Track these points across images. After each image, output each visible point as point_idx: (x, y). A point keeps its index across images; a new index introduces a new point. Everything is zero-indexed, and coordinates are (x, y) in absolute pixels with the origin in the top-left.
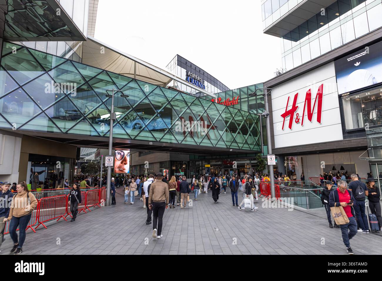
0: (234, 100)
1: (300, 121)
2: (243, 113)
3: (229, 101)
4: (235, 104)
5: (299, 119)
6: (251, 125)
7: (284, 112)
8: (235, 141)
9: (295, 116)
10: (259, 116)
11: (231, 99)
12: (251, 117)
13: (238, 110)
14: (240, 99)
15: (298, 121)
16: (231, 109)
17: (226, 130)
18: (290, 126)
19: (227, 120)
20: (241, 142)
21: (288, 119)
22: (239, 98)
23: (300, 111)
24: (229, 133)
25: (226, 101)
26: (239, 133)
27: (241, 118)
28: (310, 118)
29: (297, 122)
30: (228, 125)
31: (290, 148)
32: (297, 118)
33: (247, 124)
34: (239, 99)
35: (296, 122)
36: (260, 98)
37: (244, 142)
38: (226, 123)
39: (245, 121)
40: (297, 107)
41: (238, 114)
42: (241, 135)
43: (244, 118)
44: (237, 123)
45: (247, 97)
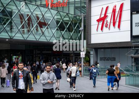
0: (64, 3)
1: (108, 26)
2: (70, 15)
3: (60, 3)
5: (107, 25)
6: (75, 24)
7: (99, 18)
9: (105, 22)
11: (62, 2)
12: (76, 19)
15: (107, 26)
16: (62, 13)
17: (57, 30)
18: (102, 29)
20: (67, 37)
21: (101, 23)
22: (68, 1)
23: (108, 19)
25: (58, 3)
27: (68, 19)
28: (114, 25)
30: (58, 25)
31: (101, 45)
32: (106, 24)
33: (73, 23)
35: (106, 26)
36: (84, 2)
37: (69, 38)
38: (58, 24)
39: (71, 21)
40: (107, 16)
41: (67, 16)
42: (68, 32)
43: (71, 19)
44: (65, 23)
45: (74, 1)
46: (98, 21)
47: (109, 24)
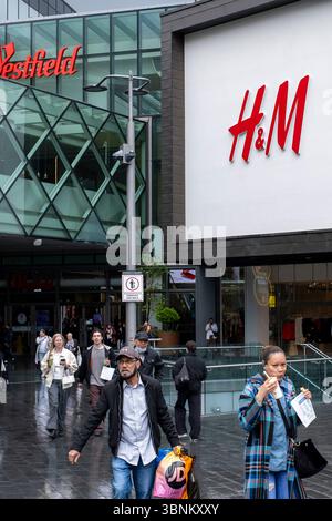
0: (62, 58)
1: (265, 146)
2: (87, 111)
3: (44, 60)
4: (64, 73)
5: (262, 142)
7: (236, 123)
8: (52, 211)
9: (256, 136)
10: (146, 124)
11: (51, 52)
13: (69, 102)
14: (85, 56)
15: (261, 145)
16: (46, 100)
17: (25, 173)
18: (246, 156)
19: (33, 133)
21: (242, 140)
22: (80, 53)
23: (265, 125)
24: (34, 184)
25: (35, 58)
26: (69, 182)
27: (78, 129)
28: (282, 143)
29: (259, 146)
30: (30, 154)
33: (101, 151)
34: (80, 57)
36: (154, 58)
37: (86, 216)
39: (93, 140)
41: (71, 115)
43: (91, 129)
44: (64, 147)
45: (108, 51)
46: (235, 131)
47: (266, 139)
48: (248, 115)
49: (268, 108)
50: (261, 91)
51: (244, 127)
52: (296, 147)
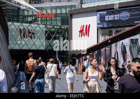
2: (56, 27)
4: (52, 17)
9: (83, 33)
10: (67, 27)
18: (81, 36)
23: (84, 31)
24: (47, 40)
29: (83, 35)
39: (57, 32)
45: (60, 13)
48: (82, 29)
49: (84, 29)
50: (84, 26)
51: (81, 31)
52: (88, 36)
